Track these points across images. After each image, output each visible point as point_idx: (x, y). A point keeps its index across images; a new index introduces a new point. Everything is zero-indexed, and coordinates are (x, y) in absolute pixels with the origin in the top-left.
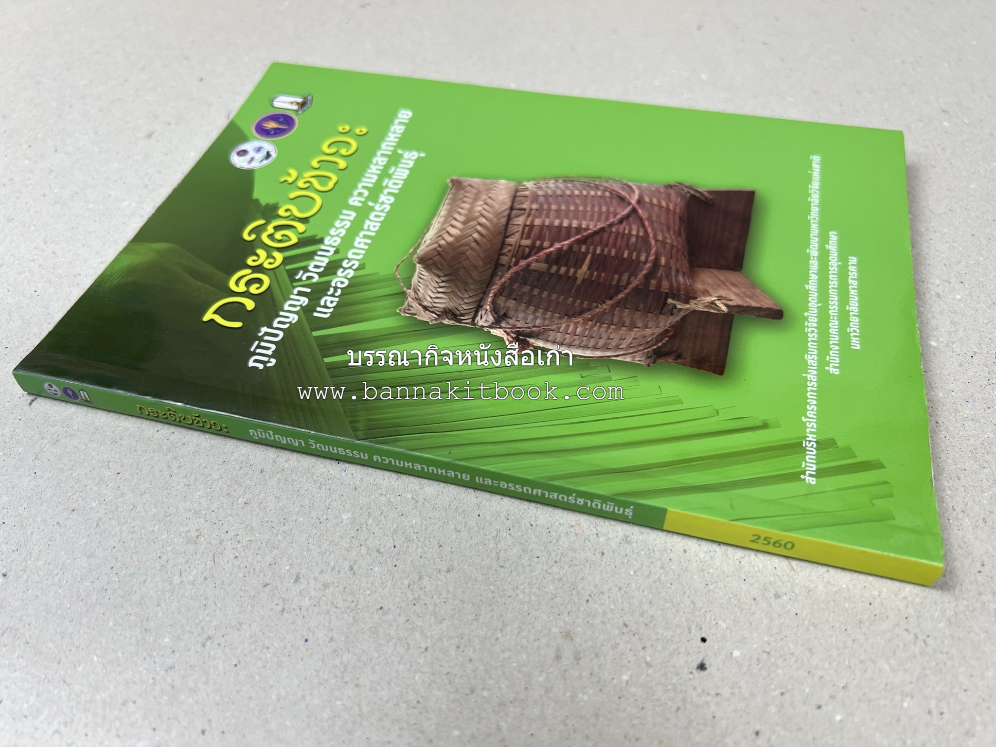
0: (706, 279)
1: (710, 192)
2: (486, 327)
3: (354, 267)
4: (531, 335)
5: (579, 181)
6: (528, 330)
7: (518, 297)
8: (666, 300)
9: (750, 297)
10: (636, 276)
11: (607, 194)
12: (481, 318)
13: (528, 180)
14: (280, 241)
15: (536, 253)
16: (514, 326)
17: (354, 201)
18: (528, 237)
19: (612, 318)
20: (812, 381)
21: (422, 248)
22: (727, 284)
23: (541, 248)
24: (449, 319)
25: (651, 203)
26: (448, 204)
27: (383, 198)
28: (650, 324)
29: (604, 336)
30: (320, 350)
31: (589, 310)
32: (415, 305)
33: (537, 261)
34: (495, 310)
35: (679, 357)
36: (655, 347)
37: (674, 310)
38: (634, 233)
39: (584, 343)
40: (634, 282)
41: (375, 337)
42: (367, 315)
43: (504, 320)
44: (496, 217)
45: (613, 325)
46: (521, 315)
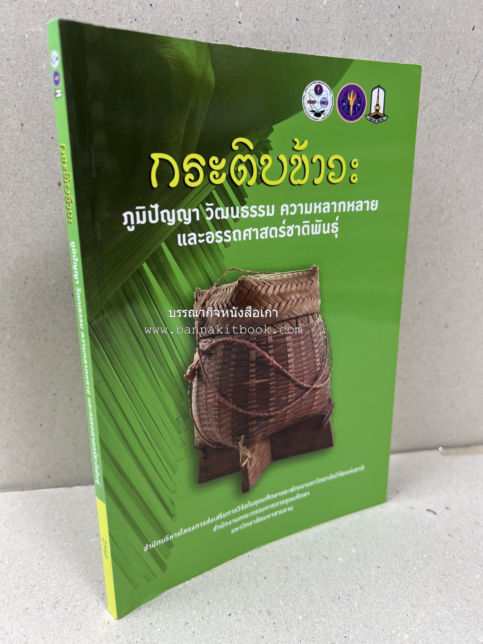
0: (263, 448)
1: (329, 423)
2: (199, 349)
3: (225, 240)
4: (200, 377)
5: (327, 348)
6: (203, 373)
7: (226, 355)
8: (243, 434)
9: (255, 473)
10: (257, 411)
11: (318, 369)
12: (205, 342)
13: (322, 318)
14: (236, 172)
15: (262, 349)
16: (203, 364)
17: (284, 209)
18: (274, 339)
19: (223, 413)
20: (206, 522)
21: (252, 277)
22: (261, 459)
23: (267, 351)
24: (199, 323)
25: (315, 396)
26: (294, 275)
27: (291, 228)
28: (224, 435)
29: (210, 415)
30: (151, 256)
31: (226, 399)
32: (205, 296)
33: (257, 352)
34: (213, 347)
35: (205, 458)
36: (208, 444)
37: (237, 442)
38: (290, 396)
39: (201, 408)
40: (252, 412)
41: (172, 285)
42: (188, 271)
43: (207, 356)
44: (288, 311)
45: (219, 416)
46: (213, 364)
